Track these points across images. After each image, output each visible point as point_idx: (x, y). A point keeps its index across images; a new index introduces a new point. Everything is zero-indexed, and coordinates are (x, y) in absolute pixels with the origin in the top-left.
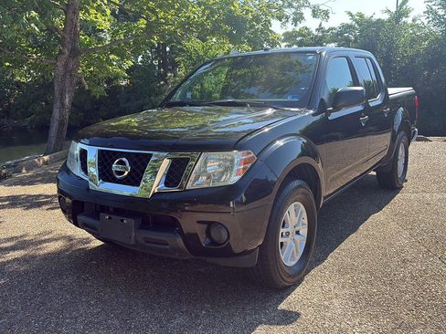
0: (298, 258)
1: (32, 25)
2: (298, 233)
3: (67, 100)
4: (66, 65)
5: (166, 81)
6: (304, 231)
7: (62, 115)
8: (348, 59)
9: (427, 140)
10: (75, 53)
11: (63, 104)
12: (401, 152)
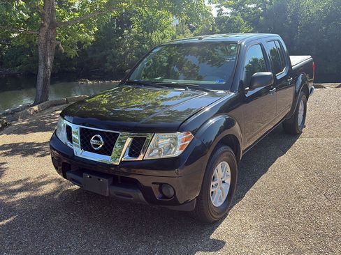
0: (224, 200)
1: (21, 12)
2: (224, 182)
3: (49, 62)
4: (47, 35)
5: (123, 36)
6: (228, 181)
7: (45, 74)
8: (261, 45)
9: (322, 87)
10: (53, 25)
11: (46, 66)
12: (301, 107)
